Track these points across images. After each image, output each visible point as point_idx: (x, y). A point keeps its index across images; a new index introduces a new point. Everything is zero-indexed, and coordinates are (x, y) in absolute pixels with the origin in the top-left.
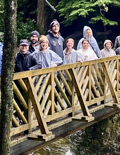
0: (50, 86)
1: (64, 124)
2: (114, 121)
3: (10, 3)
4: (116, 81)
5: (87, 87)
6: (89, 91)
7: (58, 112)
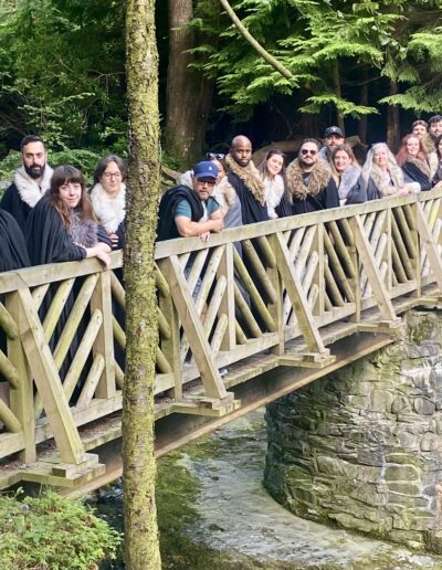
0: (223, 278)
1: (260, 373)
2: (379, 365)
3: (141, 56)
4: (384, 263)
5: (315, 280)
6: (320, 290)
7: (245, 343)
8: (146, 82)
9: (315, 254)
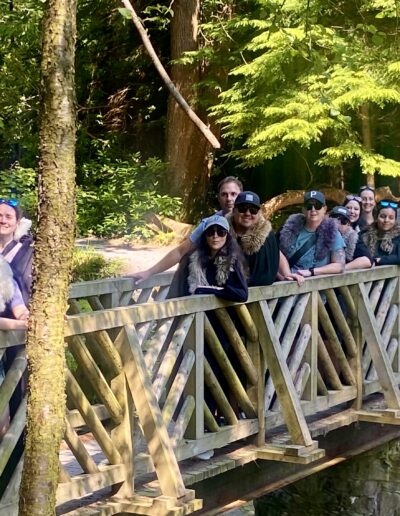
0: (191, 352)
3: (56, 102)
4: (394, 340)
5: (306, 359)
6: (312, 369)
7: (215, 431)
9: (307, 326)
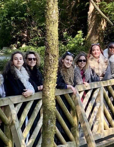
3: (51, 12)
7: (108, 130)
8: (53, 23)
